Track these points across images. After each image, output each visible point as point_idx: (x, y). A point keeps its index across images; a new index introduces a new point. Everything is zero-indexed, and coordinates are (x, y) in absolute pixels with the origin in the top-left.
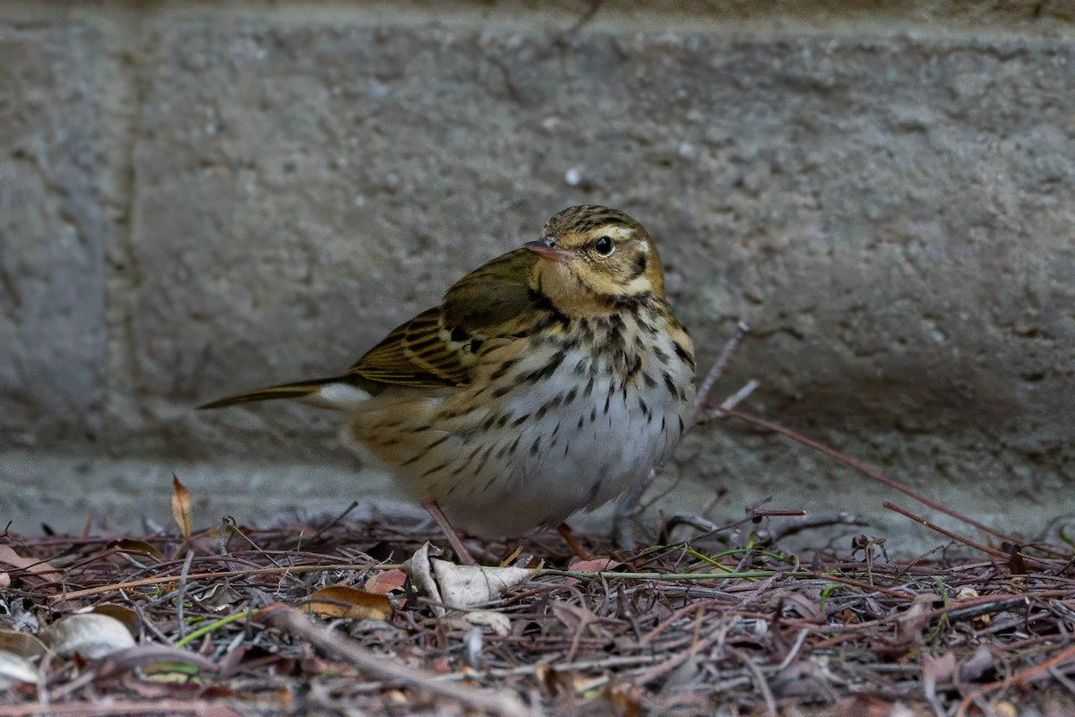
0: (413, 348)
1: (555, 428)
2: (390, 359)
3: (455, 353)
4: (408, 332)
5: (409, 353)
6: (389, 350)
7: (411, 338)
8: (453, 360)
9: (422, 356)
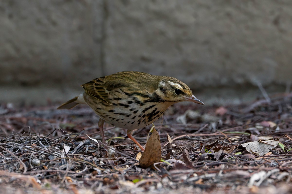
0: (97, 88)
1: (123, 119)
2: (90, 89)
3: (107, 94)
4: (96, 82)
5: (95, 89)
6: (90, 85)
7: (96, 84)
8: (106, 95)
9: (99, 92)
